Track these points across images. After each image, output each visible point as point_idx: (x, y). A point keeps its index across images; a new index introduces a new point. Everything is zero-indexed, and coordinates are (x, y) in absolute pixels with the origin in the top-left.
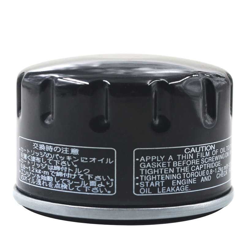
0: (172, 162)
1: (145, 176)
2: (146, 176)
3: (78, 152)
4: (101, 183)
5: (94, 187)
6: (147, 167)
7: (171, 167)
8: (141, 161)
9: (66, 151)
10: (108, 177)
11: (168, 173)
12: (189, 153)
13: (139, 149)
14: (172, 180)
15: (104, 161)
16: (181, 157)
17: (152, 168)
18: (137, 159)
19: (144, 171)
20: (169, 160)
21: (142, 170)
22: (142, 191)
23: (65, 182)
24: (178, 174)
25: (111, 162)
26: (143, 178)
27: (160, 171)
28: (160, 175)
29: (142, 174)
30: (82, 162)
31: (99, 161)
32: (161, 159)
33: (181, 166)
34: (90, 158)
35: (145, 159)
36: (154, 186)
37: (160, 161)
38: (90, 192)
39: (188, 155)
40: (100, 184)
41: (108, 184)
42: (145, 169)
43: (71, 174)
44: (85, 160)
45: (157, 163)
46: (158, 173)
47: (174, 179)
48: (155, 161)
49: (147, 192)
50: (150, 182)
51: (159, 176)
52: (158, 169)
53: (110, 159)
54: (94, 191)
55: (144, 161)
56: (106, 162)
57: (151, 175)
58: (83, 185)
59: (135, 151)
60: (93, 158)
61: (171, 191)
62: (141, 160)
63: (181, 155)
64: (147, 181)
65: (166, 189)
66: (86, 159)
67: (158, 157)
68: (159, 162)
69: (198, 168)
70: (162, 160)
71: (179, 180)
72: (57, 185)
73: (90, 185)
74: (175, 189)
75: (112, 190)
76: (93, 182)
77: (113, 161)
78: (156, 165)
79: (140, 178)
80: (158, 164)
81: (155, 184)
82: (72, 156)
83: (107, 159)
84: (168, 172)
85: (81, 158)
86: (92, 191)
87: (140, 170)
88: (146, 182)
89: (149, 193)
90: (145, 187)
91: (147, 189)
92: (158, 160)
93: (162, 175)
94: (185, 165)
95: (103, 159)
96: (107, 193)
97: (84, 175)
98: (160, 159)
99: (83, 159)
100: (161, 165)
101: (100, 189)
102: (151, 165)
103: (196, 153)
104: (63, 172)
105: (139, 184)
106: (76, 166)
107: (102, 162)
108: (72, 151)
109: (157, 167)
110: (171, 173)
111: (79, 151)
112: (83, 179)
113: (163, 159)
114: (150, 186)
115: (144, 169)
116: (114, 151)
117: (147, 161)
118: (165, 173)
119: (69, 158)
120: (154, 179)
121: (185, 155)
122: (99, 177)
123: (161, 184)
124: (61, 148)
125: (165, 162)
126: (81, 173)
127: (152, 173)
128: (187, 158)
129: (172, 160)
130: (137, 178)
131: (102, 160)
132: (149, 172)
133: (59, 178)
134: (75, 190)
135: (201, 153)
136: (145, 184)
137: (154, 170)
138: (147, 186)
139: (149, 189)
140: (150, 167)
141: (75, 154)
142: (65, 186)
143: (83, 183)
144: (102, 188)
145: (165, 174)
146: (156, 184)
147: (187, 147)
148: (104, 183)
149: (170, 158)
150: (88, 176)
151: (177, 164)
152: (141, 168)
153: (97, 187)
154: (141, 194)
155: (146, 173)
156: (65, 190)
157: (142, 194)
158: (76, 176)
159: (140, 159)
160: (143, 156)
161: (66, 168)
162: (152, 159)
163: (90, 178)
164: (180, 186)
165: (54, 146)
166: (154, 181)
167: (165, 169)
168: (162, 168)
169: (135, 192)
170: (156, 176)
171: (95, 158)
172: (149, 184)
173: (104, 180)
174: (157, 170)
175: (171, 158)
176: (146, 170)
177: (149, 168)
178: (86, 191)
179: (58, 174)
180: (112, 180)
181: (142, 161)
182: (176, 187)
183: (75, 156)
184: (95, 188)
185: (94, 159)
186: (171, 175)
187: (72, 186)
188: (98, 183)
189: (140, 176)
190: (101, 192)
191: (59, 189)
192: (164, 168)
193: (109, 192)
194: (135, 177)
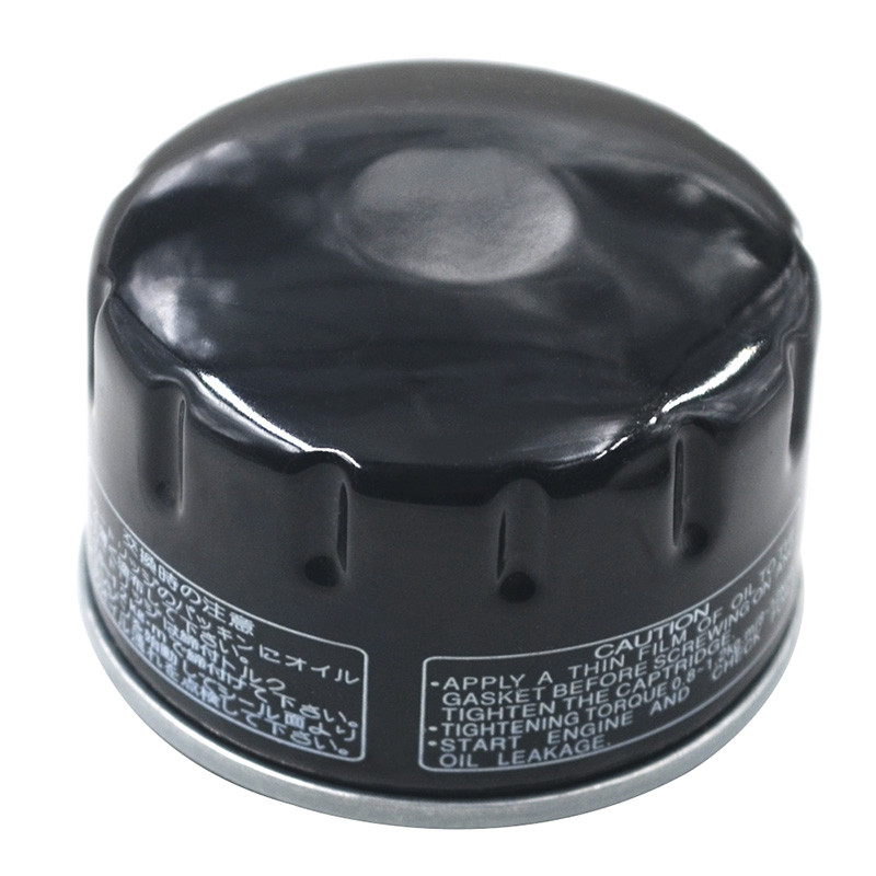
0: (548, 687)
1: (458, 727)
2: (462, 724)
3: (251, 629)
4: (321, 724)
5: (297, 729)
6: (465, 703)
7: (547, 697)
8: (445, 688)
9: (217, 611)
10: (341, 714)
11: (534, 715)
12: (613, 655)
13: (440, 658)
14: (548, 730)
15: (332, 674)
16: (580, 672)
17: (480, 706)
18: (435, 684)
19: (455, 715)
20: (539, 683)
21: (449, 711)
22: (448, 761)
23: (210, 685)
24: (569, 715)
25: (350, 679)
26: (453, 730)
27: (507, 713)
28: (507, 723)
29: (449, 719)
30: (263, 659)
31: (313, 669)
32: (513, 683)
33: (580, 692)
34: (288, 657)
35: (461, 684)
36: (486, 749)
37: (509, 687)
38: (287, 737)
39: (605, 662)
40: (317, 726)
41: (339, 730)
42: (459, 707)
43: (229, 676)
44: (271, 655)
45: (501, 694)
46: (501, 717)
47: (555, 727)
48: (494, 688)
49: (462, 764)
50: (475, 739)
51: (503, 725)
52: (501, 709)
53: (347, 673)
54: (298, 739)
55: (457, 688)
56: (337, 677)
57: (479, 723)
58: (265, 716)
59: (429, 664)
60: (297, 658)
61: (540, 758)
62: (448, 684)
63: (580, 666)
64: (462, 736)
65: (527, 755)
66: (276, 654)
67: (502, 678)
68: (505, 691)
69: (640, 683)
70: (517, 685)
71: (572, 729)
72: (189, 681)
73: (287, 722)
74: (557, 752)
75: (354, 749)
76: (294, 715)
77: (357, 680)
78: (497, 698)
79: (443, 729)
80: (504, 694)
81: (488, 744)
82: (234, 631)
83: (340, 671)
84: (537, 712)
85: (261, 647)
86: (292, 737)
87: (444, 709)
88: (460, 740)
89: (469, 764)
90: (458, 752)
91: (462, 757)
92: (501, 686)
93: (514, 723)
94: (595, 689)
95: (328, 667)
96: (336, 753)
97: (269, 692)
98: (508, 681)
99: (265, 652)
100: (513, 697)
101: (316, 739)
102: (479, 698)
103: (636, 650)
104: (208, 660)
105: (439, 745)
106: (244, 660)
107: (324, 675)
108: (233, 619)
109: (500, 702)
110: (546, 714)
111: (254, 629)
112: (265, 701)
113: (520, 683)
114: (475, 749)
115: (455, 709)
116: (363, 656)
117: (465, 688)
118: (524, 715)
119: (224, 633)
120: (487, 733)
121: (597, 663)
122: (314, 710)
123: (509, 743)
124: (202, 598)
125: (527, 690)
126: (259, 684)
127: (482, 718)
128: (604, 669)
129: (551, 681)
130: (433, 729)
131: (323, 670)
132: (473, 715)
133: (193, 668)
134: (242, 718)
135: (655, 645)
136: (459, 745)
137: (490, 710)
138: (464, 748)
139: (469, 757)
140: (476, 703)
141: (243, 630)
142: (214, 699)
143: (266, 710)
144: (323, 739)
145: (525, 719)
146: (493, 744)
147: (605, 642)
148: (327, 727)
149: (542, 679)
150: (280, 699)
151: (568, 689)
152: (446, 706)
153: (306, 730)
154: (443, 767)
155: (461, 718)
156: (213, 705)
157: (448, 769)
158: (244, 687)
159: (443, 684)
160: (452, 676)
161: (215, 654)
162: (484, 683)
163: (288, 705)
164: (571, 742)
165: (181, 582)
166: (487, 738)
167: (525, 707)
168: (514, 703)
169: (426, 763)
170: (493, 725)
171: (303, 659)
172: (470, 745)
173: (330, 720)
174: (498, 710)
175: (546, 676)
176: (462, 711)
177: (471, 705)
178: (274, 731)
179: (191, 656)
180: (352, 724)
181: (451, 689)
182: (560, 746)
183: (243, 635)
184: (301, 733)
185: (299, 662)
186: (544, 720)
187: (232, 705)
188: (310, 722)
189: (443, 724)
190: (318, 746)
191: (194, 694)
192: (522, 704)
193: (343, 752)
194: (427, 725)
